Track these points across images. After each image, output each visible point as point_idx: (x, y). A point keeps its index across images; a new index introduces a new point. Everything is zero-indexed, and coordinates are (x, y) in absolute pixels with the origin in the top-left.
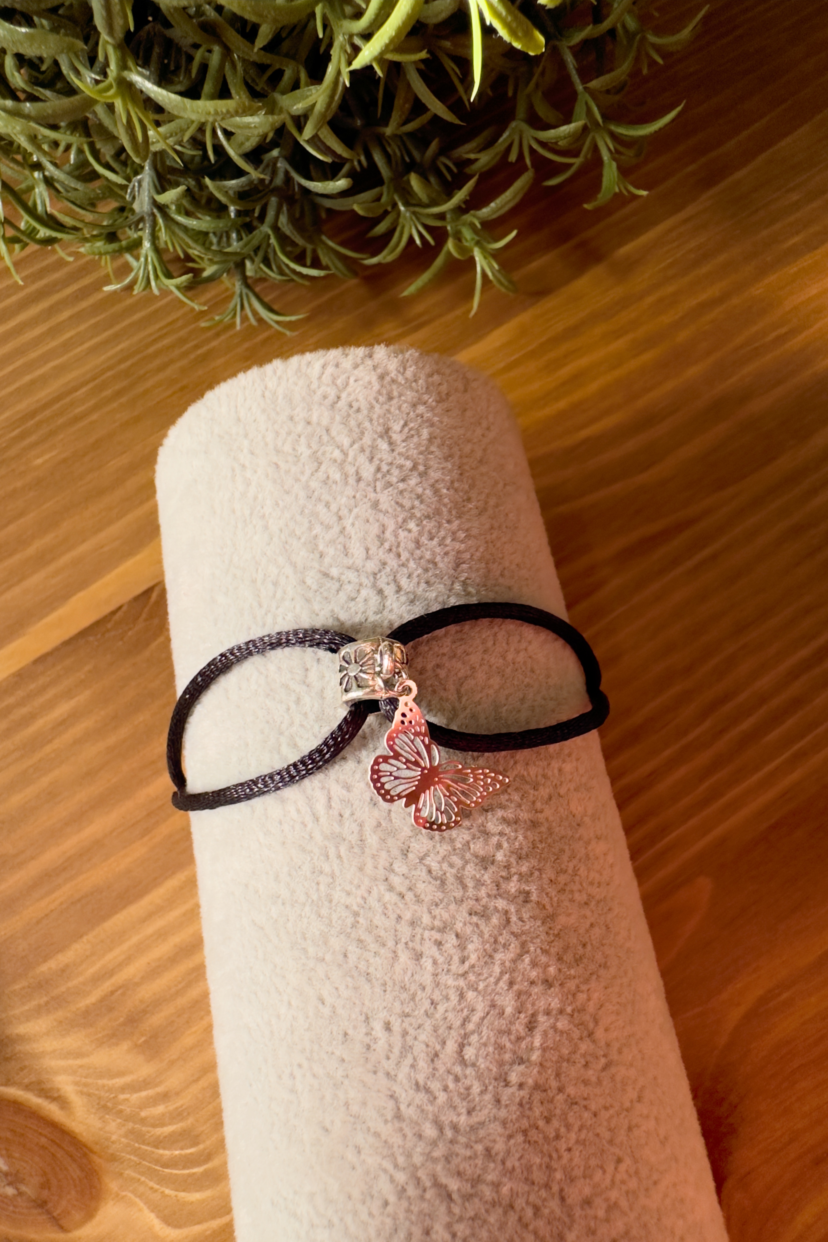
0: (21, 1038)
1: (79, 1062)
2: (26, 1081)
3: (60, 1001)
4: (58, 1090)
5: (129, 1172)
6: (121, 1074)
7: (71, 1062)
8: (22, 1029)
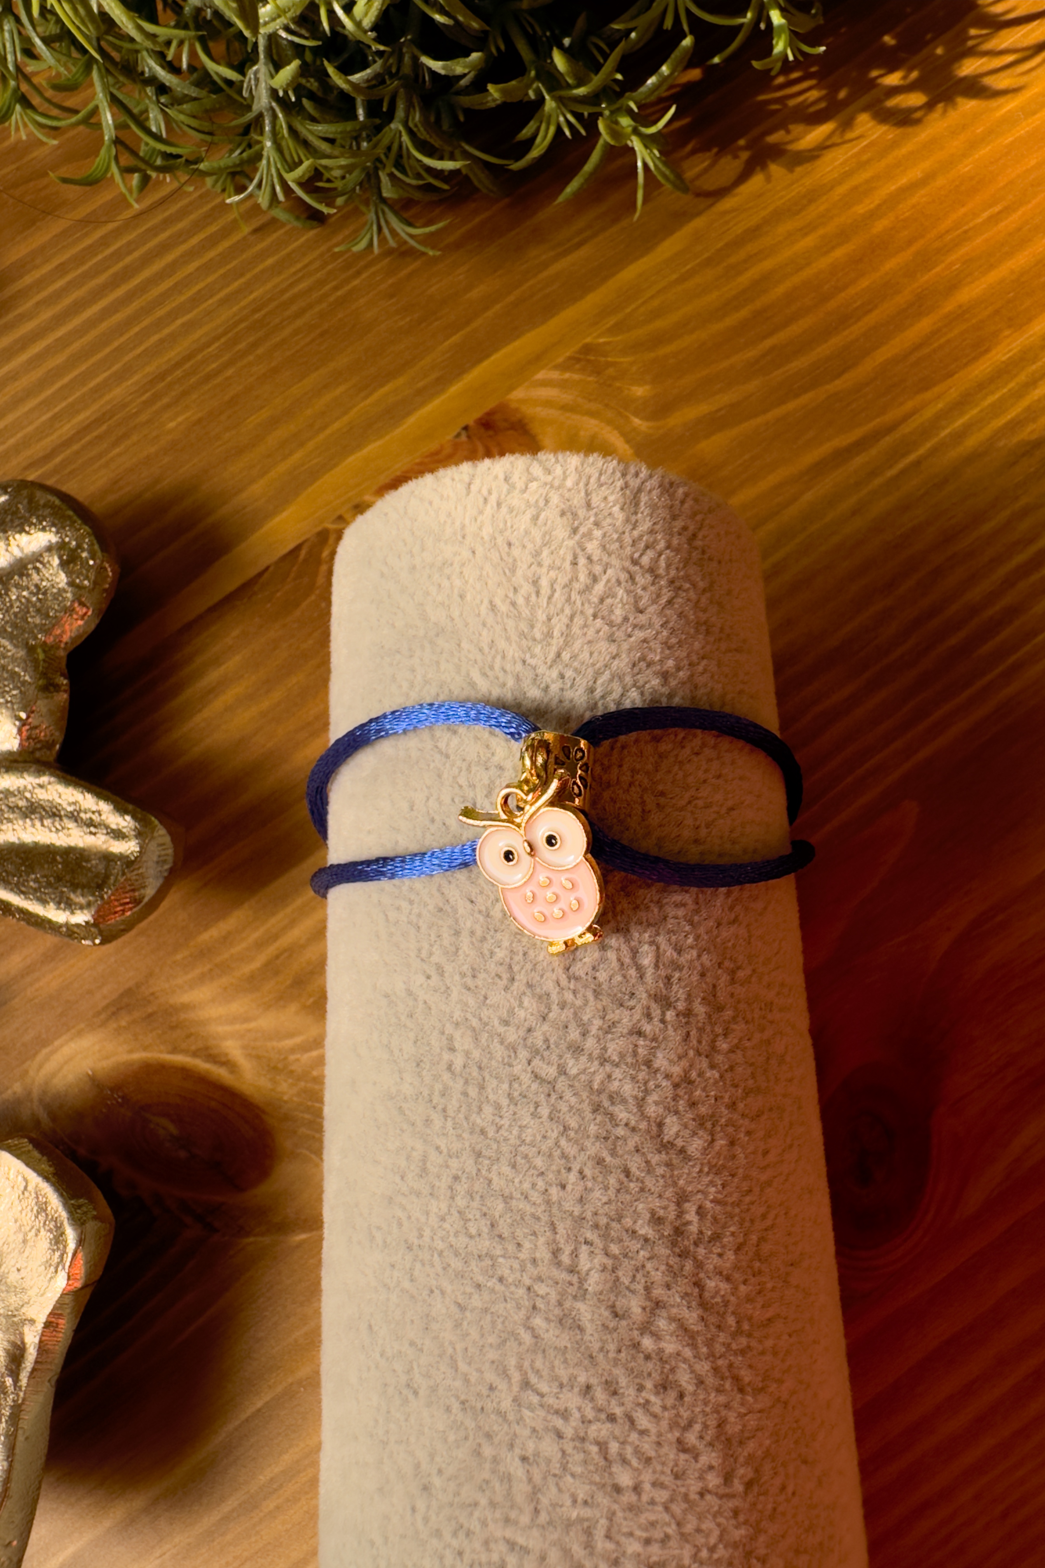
0: (186, 1007)
1: (246, 1026)
2: (193, 1048)
3: (224, 968)
4: (226, 1055)
5: (303, 1130)
6: (291, 1035)
7: (237, 1027)
8: (186, 998)
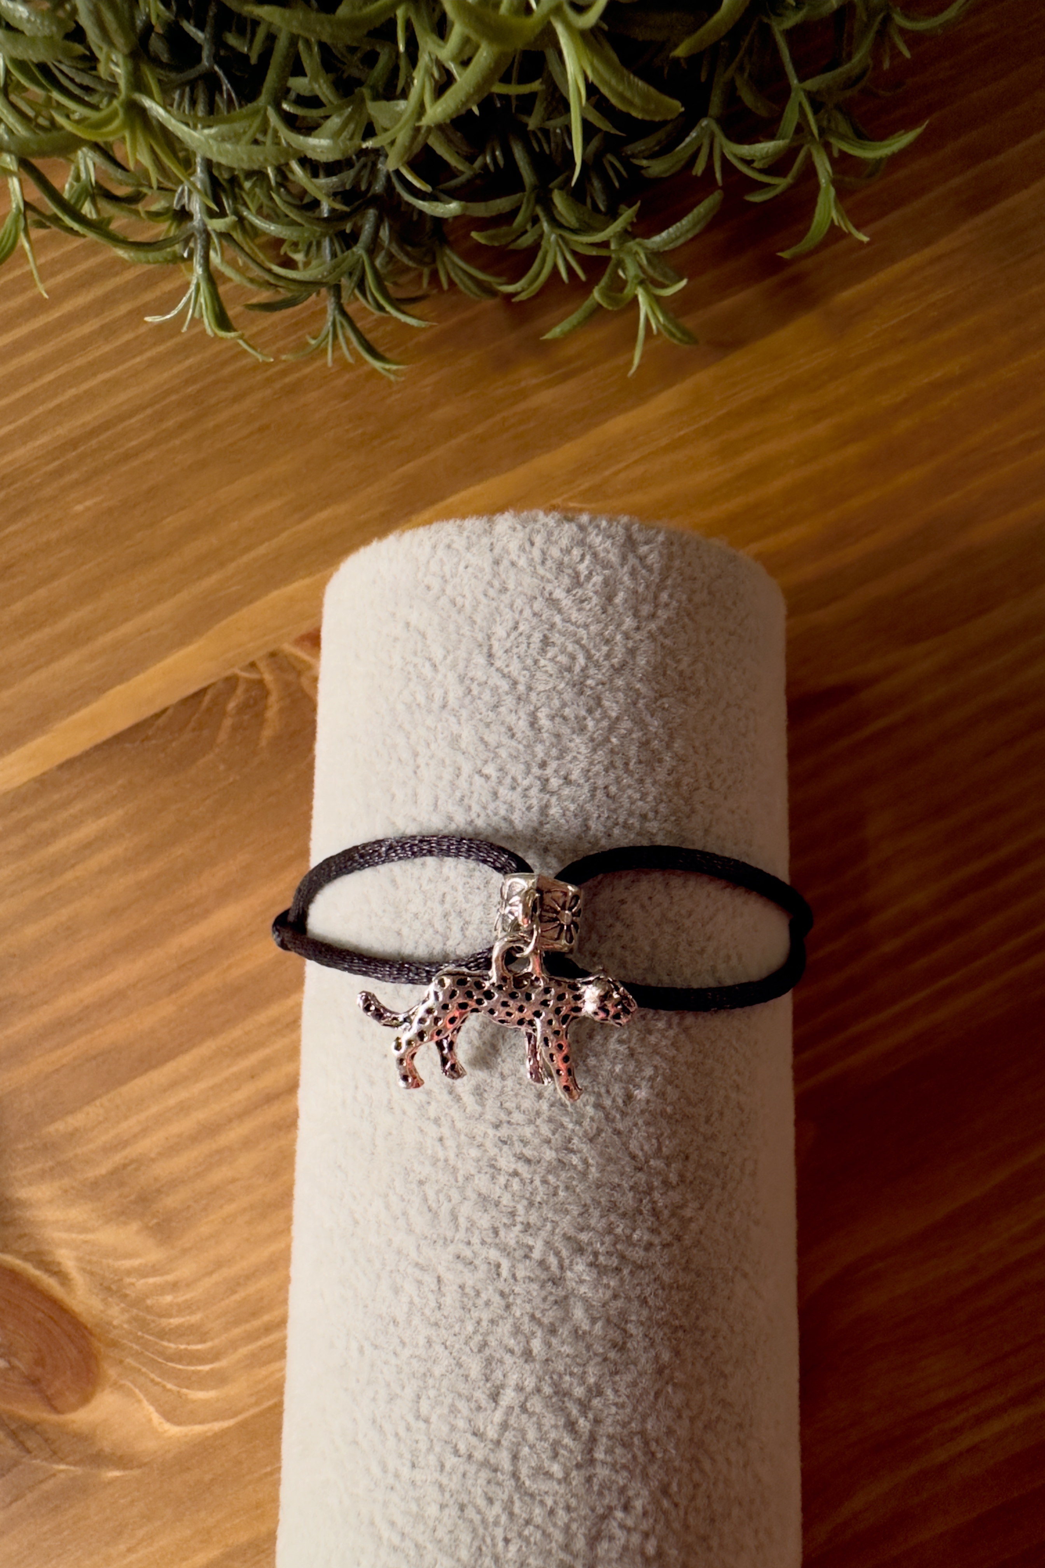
0: (21, 1204)
2: (25, 1250)
3: (66, 1168)
4: (59, 1264)
5: (129, 1360)
6: (128, 1256)
7: (74, 1236)
8: (23, 1193)
